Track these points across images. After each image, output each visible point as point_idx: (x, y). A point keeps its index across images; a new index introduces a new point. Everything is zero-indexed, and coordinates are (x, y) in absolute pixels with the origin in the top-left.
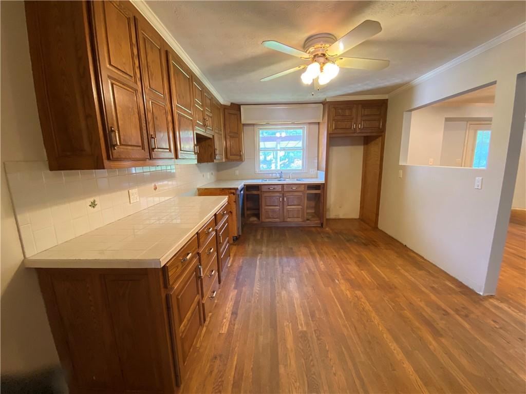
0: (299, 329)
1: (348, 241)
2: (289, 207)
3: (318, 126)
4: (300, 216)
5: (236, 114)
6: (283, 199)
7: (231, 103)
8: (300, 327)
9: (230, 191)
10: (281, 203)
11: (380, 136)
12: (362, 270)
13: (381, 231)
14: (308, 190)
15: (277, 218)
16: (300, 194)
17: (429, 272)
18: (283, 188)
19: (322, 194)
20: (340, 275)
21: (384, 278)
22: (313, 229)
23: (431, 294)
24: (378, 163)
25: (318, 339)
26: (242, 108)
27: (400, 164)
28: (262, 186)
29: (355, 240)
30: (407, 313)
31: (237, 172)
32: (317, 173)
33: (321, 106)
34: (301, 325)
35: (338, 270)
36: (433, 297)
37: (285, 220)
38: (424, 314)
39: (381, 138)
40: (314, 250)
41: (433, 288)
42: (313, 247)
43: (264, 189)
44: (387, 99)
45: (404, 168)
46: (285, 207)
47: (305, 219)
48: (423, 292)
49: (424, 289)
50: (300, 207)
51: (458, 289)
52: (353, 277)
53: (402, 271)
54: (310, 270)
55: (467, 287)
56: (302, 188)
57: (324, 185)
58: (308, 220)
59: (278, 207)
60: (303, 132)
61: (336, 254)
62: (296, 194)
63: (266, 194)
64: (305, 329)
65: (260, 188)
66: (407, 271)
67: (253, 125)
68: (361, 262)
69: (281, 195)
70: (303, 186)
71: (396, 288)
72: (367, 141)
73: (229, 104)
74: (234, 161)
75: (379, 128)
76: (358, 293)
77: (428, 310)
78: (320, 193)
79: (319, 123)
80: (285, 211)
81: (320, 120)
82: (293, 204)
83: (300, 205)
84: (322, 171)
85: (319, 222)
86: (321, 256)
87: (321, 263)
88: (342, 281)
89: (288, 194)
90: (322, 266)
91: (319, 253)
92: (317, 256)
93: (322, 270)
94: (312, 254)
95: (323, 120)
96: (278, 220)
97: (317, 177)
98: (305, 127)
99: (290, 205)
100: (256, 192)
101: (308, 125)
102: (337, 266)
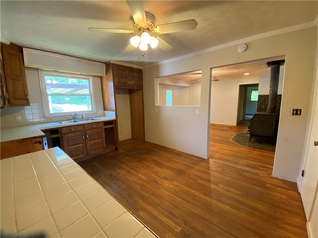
0: (177, 232)
1: (139, 154)
2: (91, 142)
3: (99, 79)
4: (101, 147)
5: (18, 56)
6: (86, 137)
7: (11, 43)
8: (177, 230)
9: (34, 140)
10: (84, 140)
11: (140, 90)
12: (163, 168)
14: (104, 126)
15: (81, 154)
16: (99, 130)
17: (184, 156)
18: (84, 127)
19: (115, 127)
20: (157, 177)
21: (175, 168)
23: (196, 167)
24: (142, 105)
25: (192, 229)
26: (25, 50)
27: (155, 105)
28: (62, 129)
29: (143, 152)
30: (200, 181)
32: (104, 112)
33: (104, 65)
34: (176, 228)
35: (153, 175)
36: (198, 168)
37: (89, 154)
38: (204, 177)
40: (128, 169)
41: (192, 163)
42: (124, 166)
43: (64, 131)
44: (142, 70)
46: (87, 142)
47: (105, 148)
48: (193, 167)
49: (191, 165)
50: (100, 140)
51: (199, 160)
52: (164, 175)
54: (139, 184)
55: (200, 158)
56: (100, 125)
57: (116, 121)
58: (106, 148)
59: (81, 145)
60: (89, 82)
61: (141, 165)
62: (96, 130)
63: (67, 136)
64: (180, 229)
65: (59, 131)
66: (178, 159)
68: (158, 164)
69: (83, 134)
70: (101, 123)
72: (131, 92)
75: (140, 85)
76: (175, 183)
77: (202, 174)
78: (113, 127)
79: (101, 77)
80: (88, 146)
81: (104, 75)
82: (94, 139)
83: (99, 138)
84: (110, 110)
85: (115, 147)
86: (136, 170)
87: (140, 175)
88: (162, 180)
89: (89, 132)
90: (143, 177)
91: (132, 169)
92: (134, 172)
93: (145, 179)
94: (129, 172)
95: (107, 75)
96: (83, 155)
97: (104, 116)
98: (91, 78)
99: (92, 140)
100: (55, 136)
101: (93, 77)
102: (150, 172)
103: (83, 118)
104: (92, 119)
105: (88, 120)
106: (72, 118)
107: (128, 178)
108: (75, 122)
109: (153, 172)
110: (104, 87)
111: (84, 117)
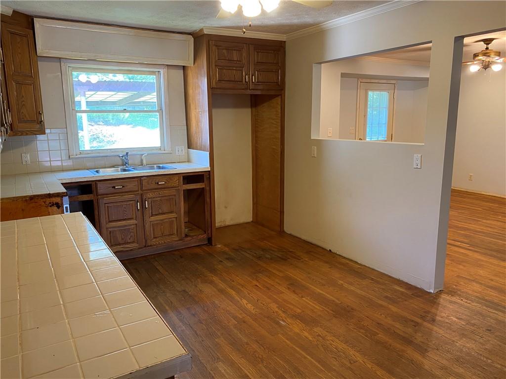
1: (259, 258)
2: (153, 218)
3: (182, 72)
4: (175, 232)
5: (26, 36)
6: (143, 205)
7: (14, 12)
9: (48, 200)
10: (140, 212)
12: (302, 297)
13: (290, 235)
14: (184, 183)
15: (133, 242)
16: (173, 192)
17: (372, 279)
18: (141, 184)
19: (208, 188)
20: (280, 312)
21: (334, 301)
22: (198, 250)
23: (390, 306)
24: (279, 135)
26: (38, 23)
27: (312, 138)
28: (99, 185)
29: (268, 256)
30: (382, 336)
31: (28, 158)
32: (188, 153)
33: (191, 39)
35: (274, 307)
36: (394, 309)
37: (149, 243)
38: (398, 331)
39: (279, 99)
40: (222, 285)
41: (386, 297)
42: (215, 278)
43: (101, 189)
44: (285, 42)
45: (319, 143)
46: (146, 218)
47: (183, 235)
48: (381, 306)
49: (380, 302)
50: (174, 215)
51: (409, 293)
52: (299, 311)
53: (346, 285)
54: (235, 318)
55: (416, 288)
56: (176, 182)
57: (209, 175)
58: (186, 236)
59: (133, 222)
60: (158, 79)
61: (255, 282)
62: (166, 192)
63: (106, 200)
65: (93, 187)
66: (351, 284)
67: (59, 59)
68: (294, 286)
69: (138, 198)
70: (176, 178)
71: (352, 309)
72: (256, 101)
73: (9, 12)
74: (27, 134)
75: (278, 83)
76: (318, 330)
77: (398, 325)
78: (204, 188)
79: (184, 68)
80: (147, 226)
81: (189, 63)
82: (160, 211)
83: (172, 212)
84: (201, 149)
85: (205, 236)
86: (238, 292)
87: (245, 302)
88: (289, 320)
89: (150, 195)
90: (249, 306)
91: (232, 288)
92: (233, 293)
93: (253, 312)
94: (222, 291)
95: (196, 64)
96: (135, 245)
97: (189, 161)
98: (162, 71)
99: (156, 215)
100: (85, 198)
101: (166, 70)
102: (269, 300)
103: (142, 165)
104: (159, 168)
105: (152, 168)
106: (120, 162)
107: (216, 302)
108: (125, 170)
109: (276, 301)
110: (191, 92)
111: (145, 162)
